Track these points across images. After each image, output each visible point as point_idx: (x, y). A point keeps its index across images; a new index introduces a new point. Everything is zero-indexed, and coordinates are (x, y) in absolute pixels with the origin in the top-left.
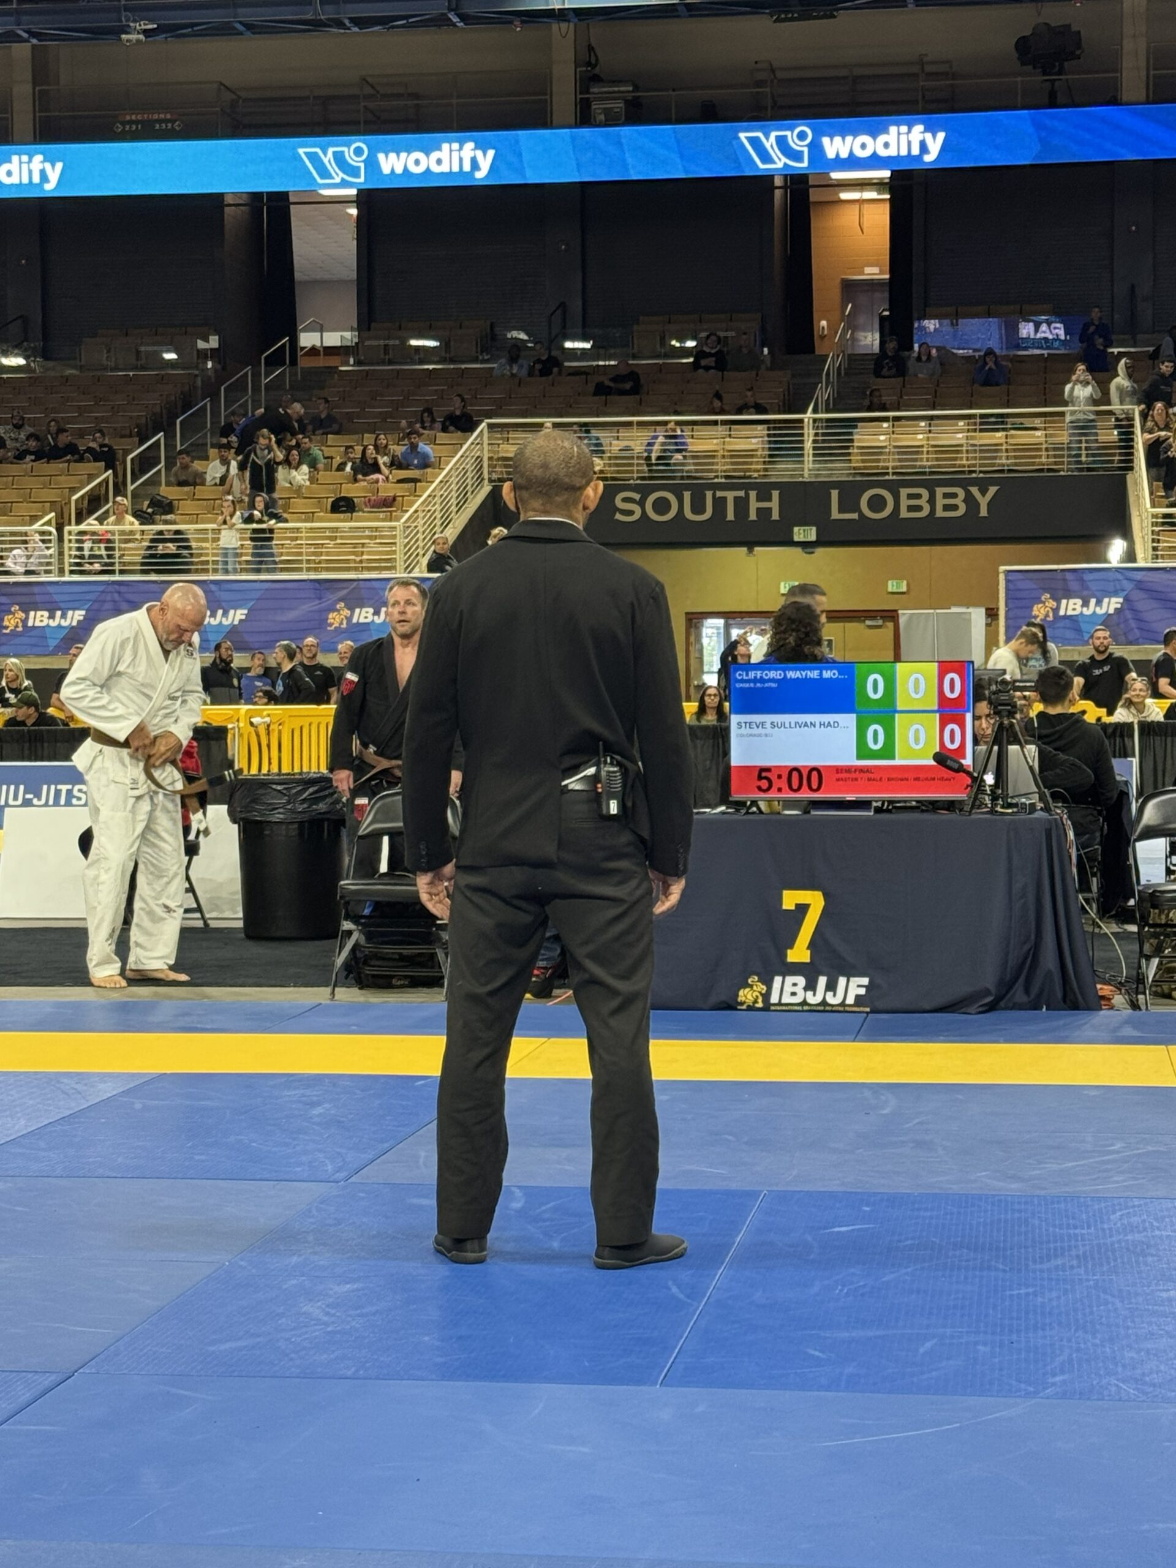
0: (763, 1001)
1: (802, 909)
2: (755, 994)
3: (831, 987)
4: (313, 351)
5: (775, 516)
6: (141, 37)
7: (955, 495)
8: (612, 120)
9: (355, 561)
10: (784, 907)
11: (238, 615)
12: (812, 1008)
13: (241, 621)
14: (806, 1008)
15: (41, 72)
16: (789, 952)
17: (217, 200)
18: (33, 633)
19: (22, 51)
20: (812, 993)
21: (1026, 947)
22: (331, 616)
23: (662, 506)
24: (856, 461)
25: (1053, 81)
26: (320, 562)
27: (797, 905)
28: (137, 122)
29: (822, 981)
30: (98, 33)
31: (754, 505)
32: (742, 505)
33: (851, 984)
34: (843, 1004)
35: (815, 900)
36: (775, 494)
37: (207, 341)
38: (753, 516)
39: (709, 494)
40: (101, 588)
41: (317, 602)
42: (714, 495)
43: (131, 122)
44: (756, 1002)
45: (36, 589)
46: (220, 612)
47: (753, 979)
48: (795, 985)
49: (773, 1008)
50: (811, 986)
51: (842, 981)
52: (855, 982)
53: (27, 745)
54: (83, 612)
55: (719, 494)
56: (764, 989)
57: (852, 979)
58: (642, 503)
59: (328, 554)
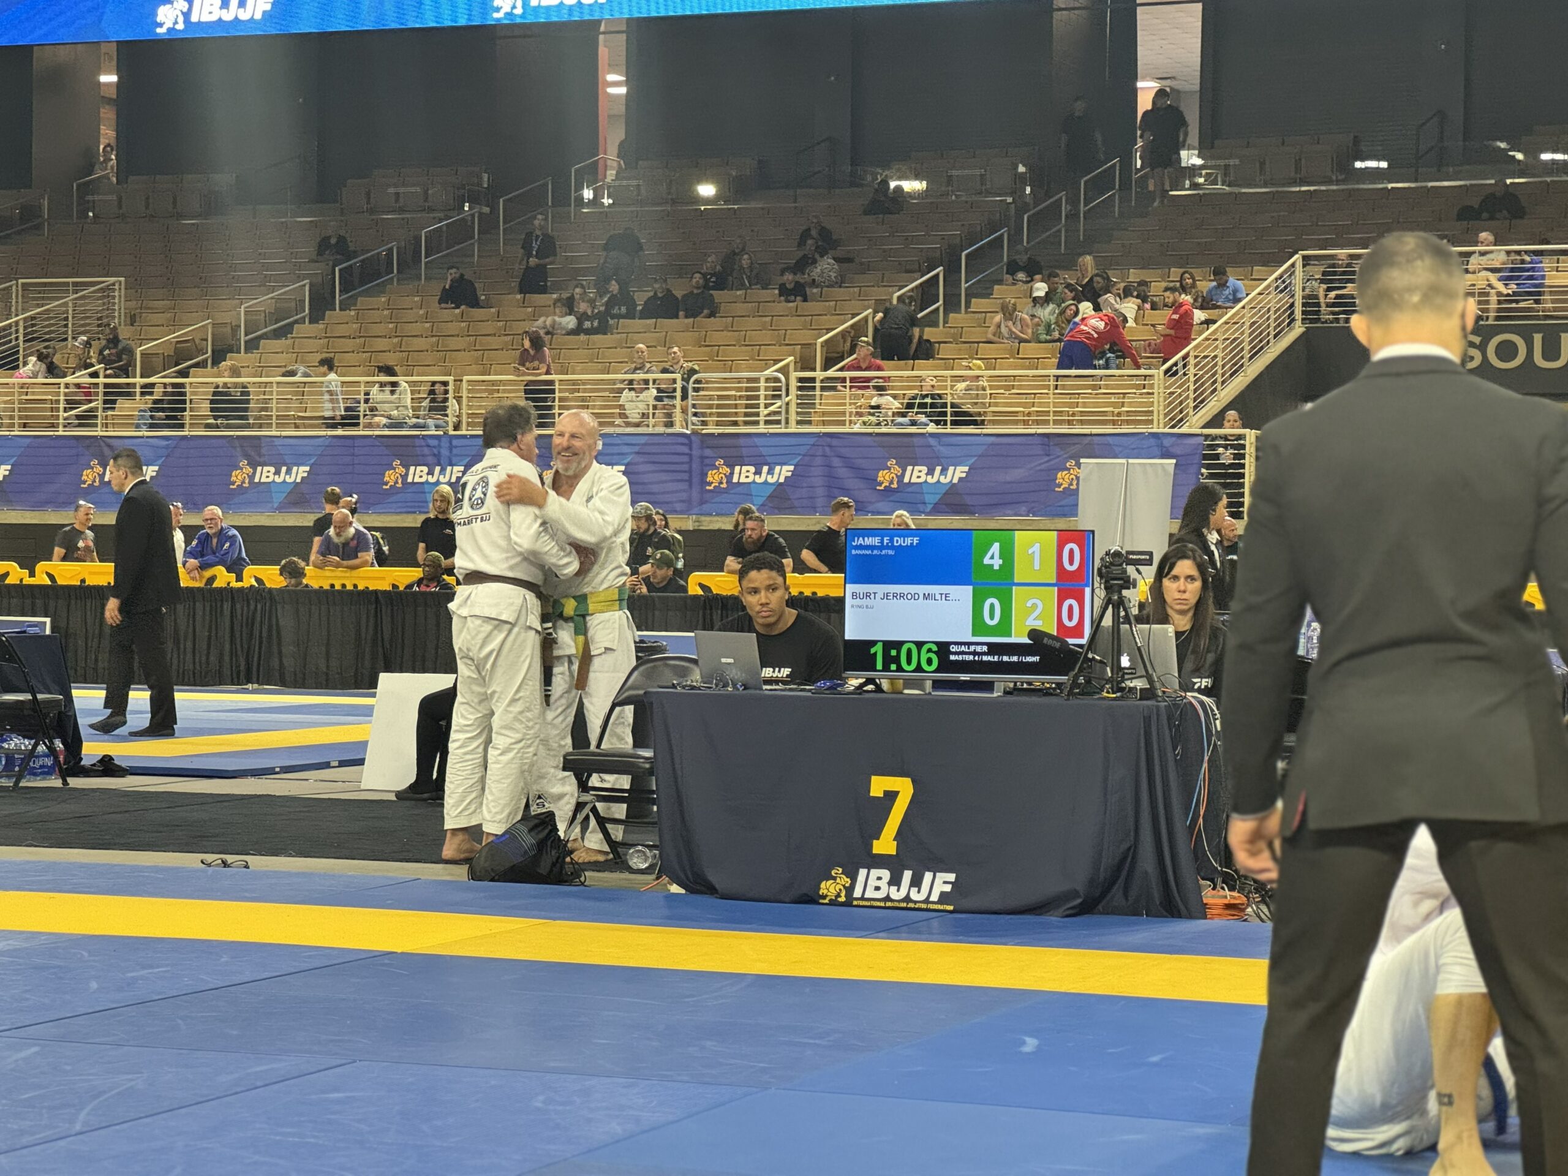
0: (846, 896)
1: (891, 796)
2: (839, 887)
3: (916, 882)
9: (1112, 413)
10: (872, 794)
11: (956, 474)
12: (897, 904)
13: (960, 479)
14: (889, 904)
16: (875, 842)
18: (740, 489)
20: (896, 888)
21: (1125, 846)
22: (1059, 475)
26: (1073, 415)
27: (886, 793)
29: (907, 875)
33: (937, 880)
34: (927, 901)
35: (904, 787)
41: (1046, 459)
44: (839, 895)
46: (938, 469)
47: (837, 871)
48: (879, 878)
49: (855, 903)
50: (895, 881)
51: (928, 876)
52: (941, 878)
54: (792, 468)
56: (847, 881)
57: (938, 874)
59: (1085, 405)
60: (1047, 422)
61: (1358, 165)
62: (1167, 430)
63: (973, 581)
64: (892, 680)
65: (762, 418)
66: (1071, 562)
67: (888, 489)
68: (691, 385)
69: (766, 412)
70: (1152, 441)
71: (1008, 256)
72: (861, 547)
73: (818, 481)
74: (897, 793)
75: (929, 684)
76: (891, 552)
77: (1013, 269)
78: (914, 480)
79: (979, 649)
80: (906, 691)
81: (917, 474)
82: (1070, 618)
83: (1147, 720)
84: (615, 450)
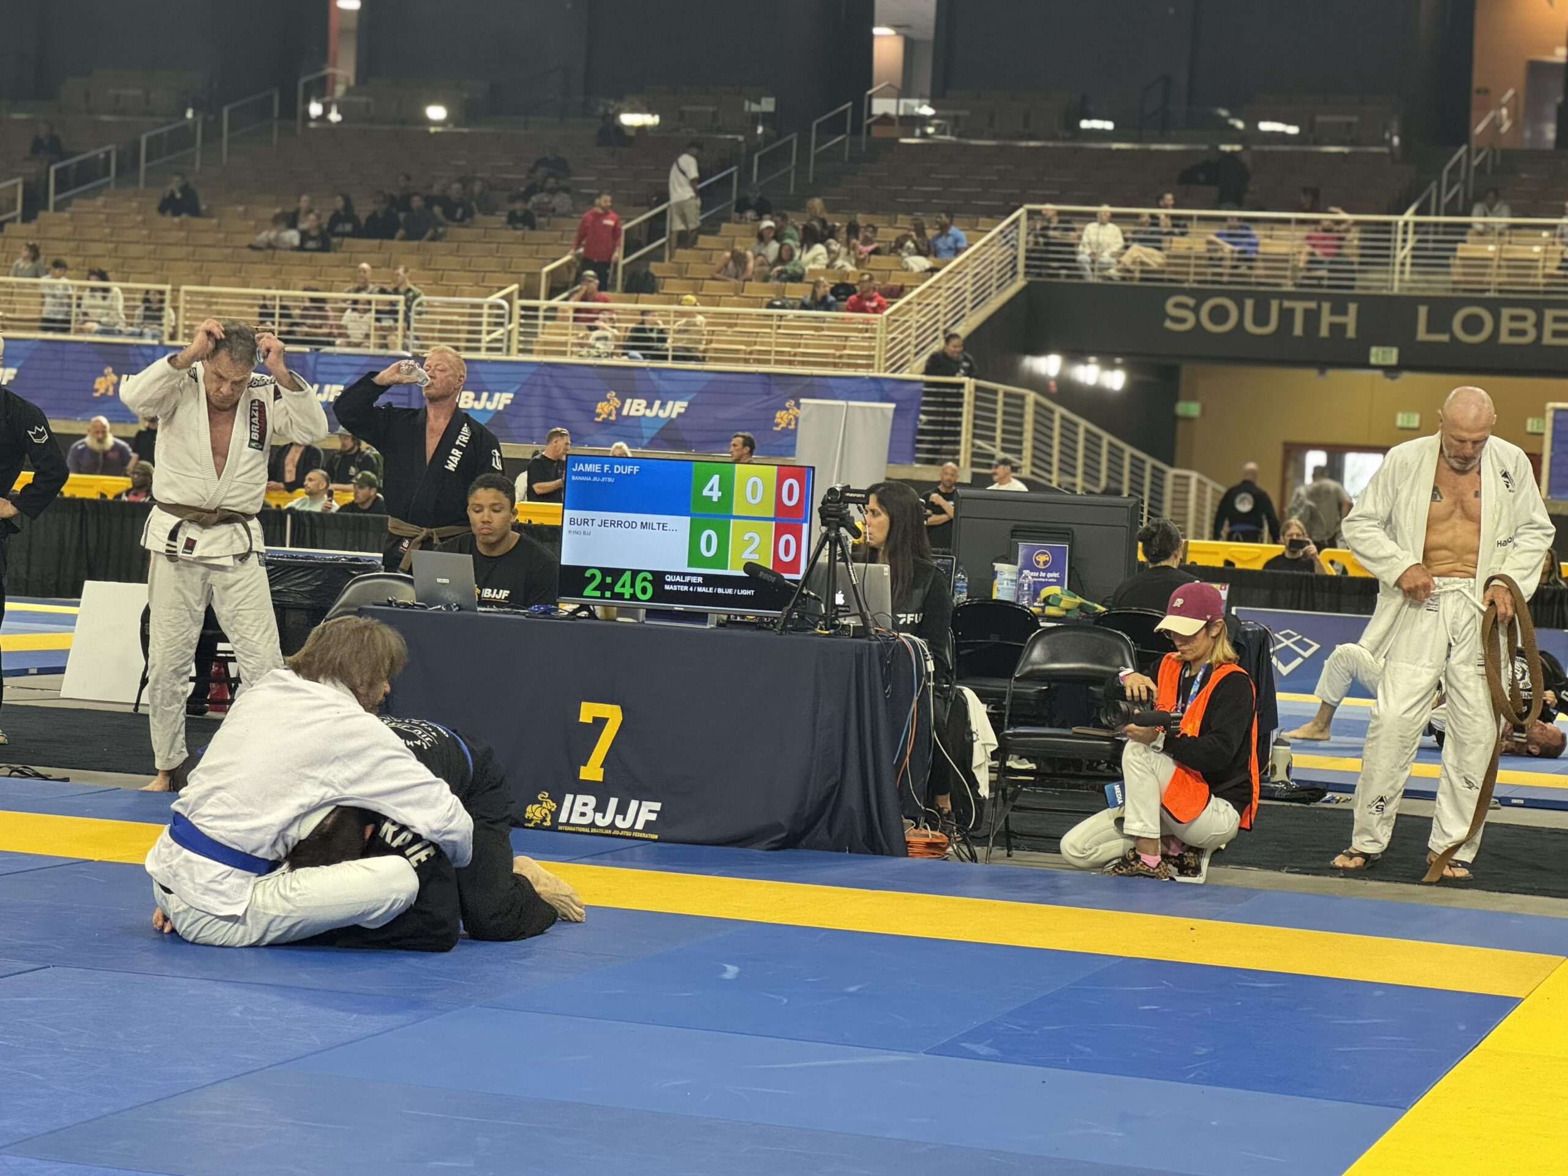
0: (551, 821)
1: (600, 723)
2: (544, 811)
3: (622, 810)
4: (885, 118)
5: (1351, 333)
9: (834, 356)
10: (581, 720)
11: (676, 408)
12: (601, 831)
13: (679, 414)
14: (594, 830)
16: (582, 768)
20: (601, 814)
21: (830, 783)
22: (778, 414)
23: (1220, 316)
24: (1457, 273)
26: (795, 355)
27: (595, 719)
29: (613, 802)
31: (1327, 319)
32: (1313, 318)
33: (642, 809)
34: (632, 829)
35: (613, 714)
36: (1353, 308)
37: (759, 102)
38: (1324, 332)
39: (1275, 305)
41: (766, 397)
42: (1281, 305)
44: (544, 820)
46: (657, 403)
47: (543, 795)
48: (585, 804)
49: (560, 828)
50: (601, 808)
51: (634, 804)
52: (647, 806)
54: (511, 395)
55: (1287, 304)
56: (553, 806)
57: (644, 803)
58: (1196, 310)
59: (807, 346)
60: (767, 362)
61: (1085, 124)
62: (888, 375)
63: (692, 511)
64: (606, 607)
65: (483, 345)
66: (790, 498)
67: (606, 422)
68: (414, 308)
69: (488, 338)
70: (872, 385)
71: (738, 194)
72: (581, 473)
73: (537, 411)
74: (606, 720)
75: (642, 612)
76: (610, 480)
77: (742, 206)
78: (633, 413)
79: (694, 580)
80: (620, 619)
81: (635, 407)
82: (787, 553)
83: (859, 658)
84: (334, 369)
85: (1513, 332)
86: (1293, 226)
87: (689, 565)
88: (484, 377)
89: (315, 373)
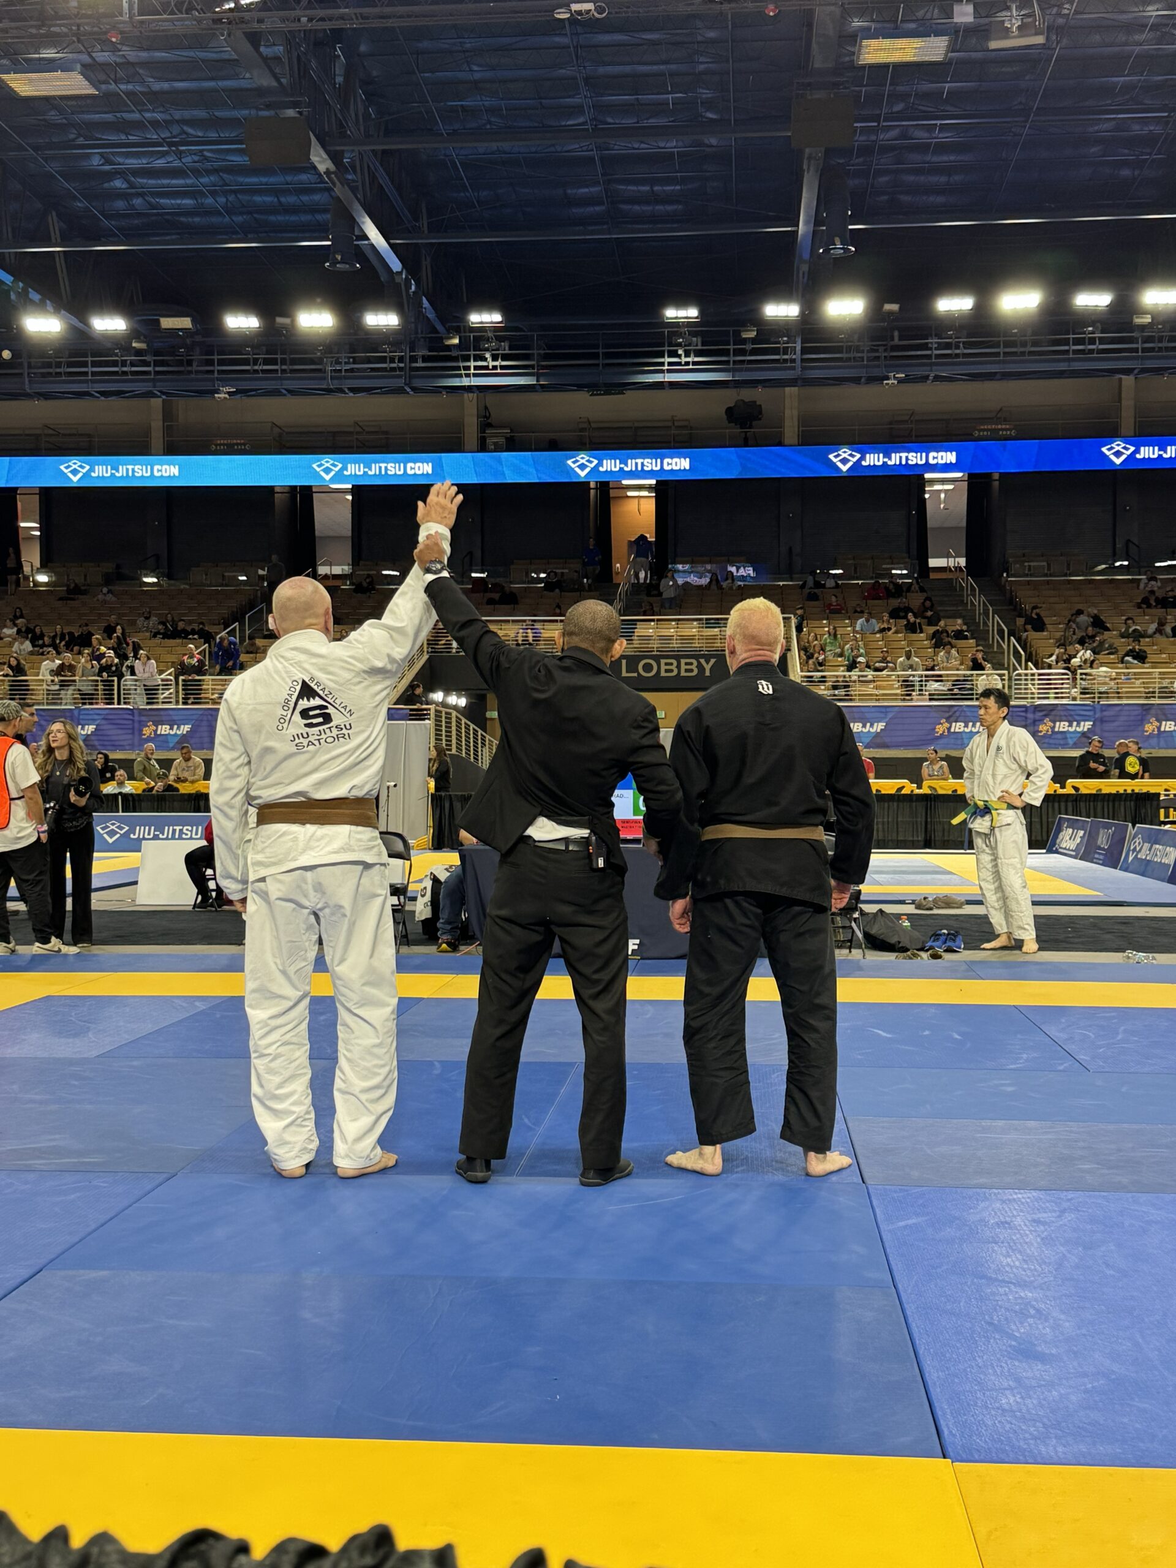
6: (227, 396)
7: (691, 664)
8: (498, 449)
15: (168, 414)
17: (270, 490)
18: (161, 738)
19: (157, 403)
24: (636, 643)
25: (746, 432)
28: (224, 445)
30: (201, 393)
40: (201, 712)
43: (220, 445)
45: (162, 713)
52: (631, 942)
53: (156, 804)
68: (122, 682)
69: (162, 697)
84: (90, 717)
85: (667, 671)
86: (559, 624)
87: (634, 815)
88: (175, 718)
89: (79, 719)
